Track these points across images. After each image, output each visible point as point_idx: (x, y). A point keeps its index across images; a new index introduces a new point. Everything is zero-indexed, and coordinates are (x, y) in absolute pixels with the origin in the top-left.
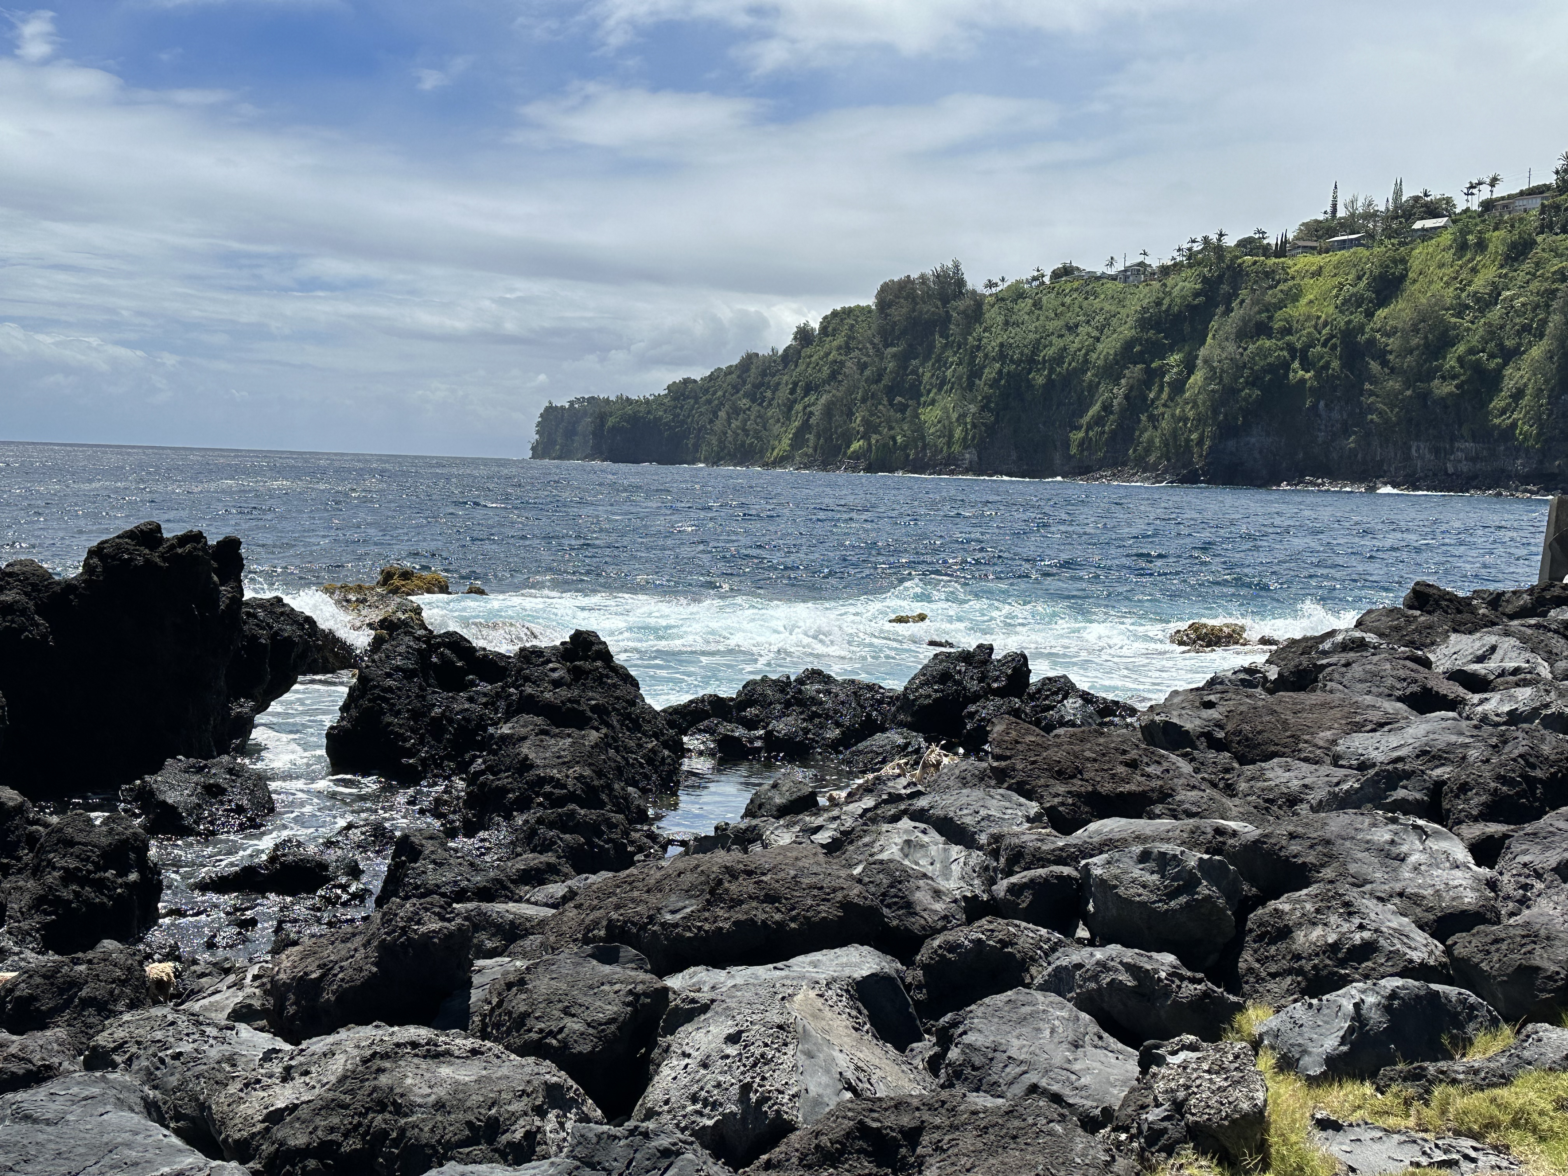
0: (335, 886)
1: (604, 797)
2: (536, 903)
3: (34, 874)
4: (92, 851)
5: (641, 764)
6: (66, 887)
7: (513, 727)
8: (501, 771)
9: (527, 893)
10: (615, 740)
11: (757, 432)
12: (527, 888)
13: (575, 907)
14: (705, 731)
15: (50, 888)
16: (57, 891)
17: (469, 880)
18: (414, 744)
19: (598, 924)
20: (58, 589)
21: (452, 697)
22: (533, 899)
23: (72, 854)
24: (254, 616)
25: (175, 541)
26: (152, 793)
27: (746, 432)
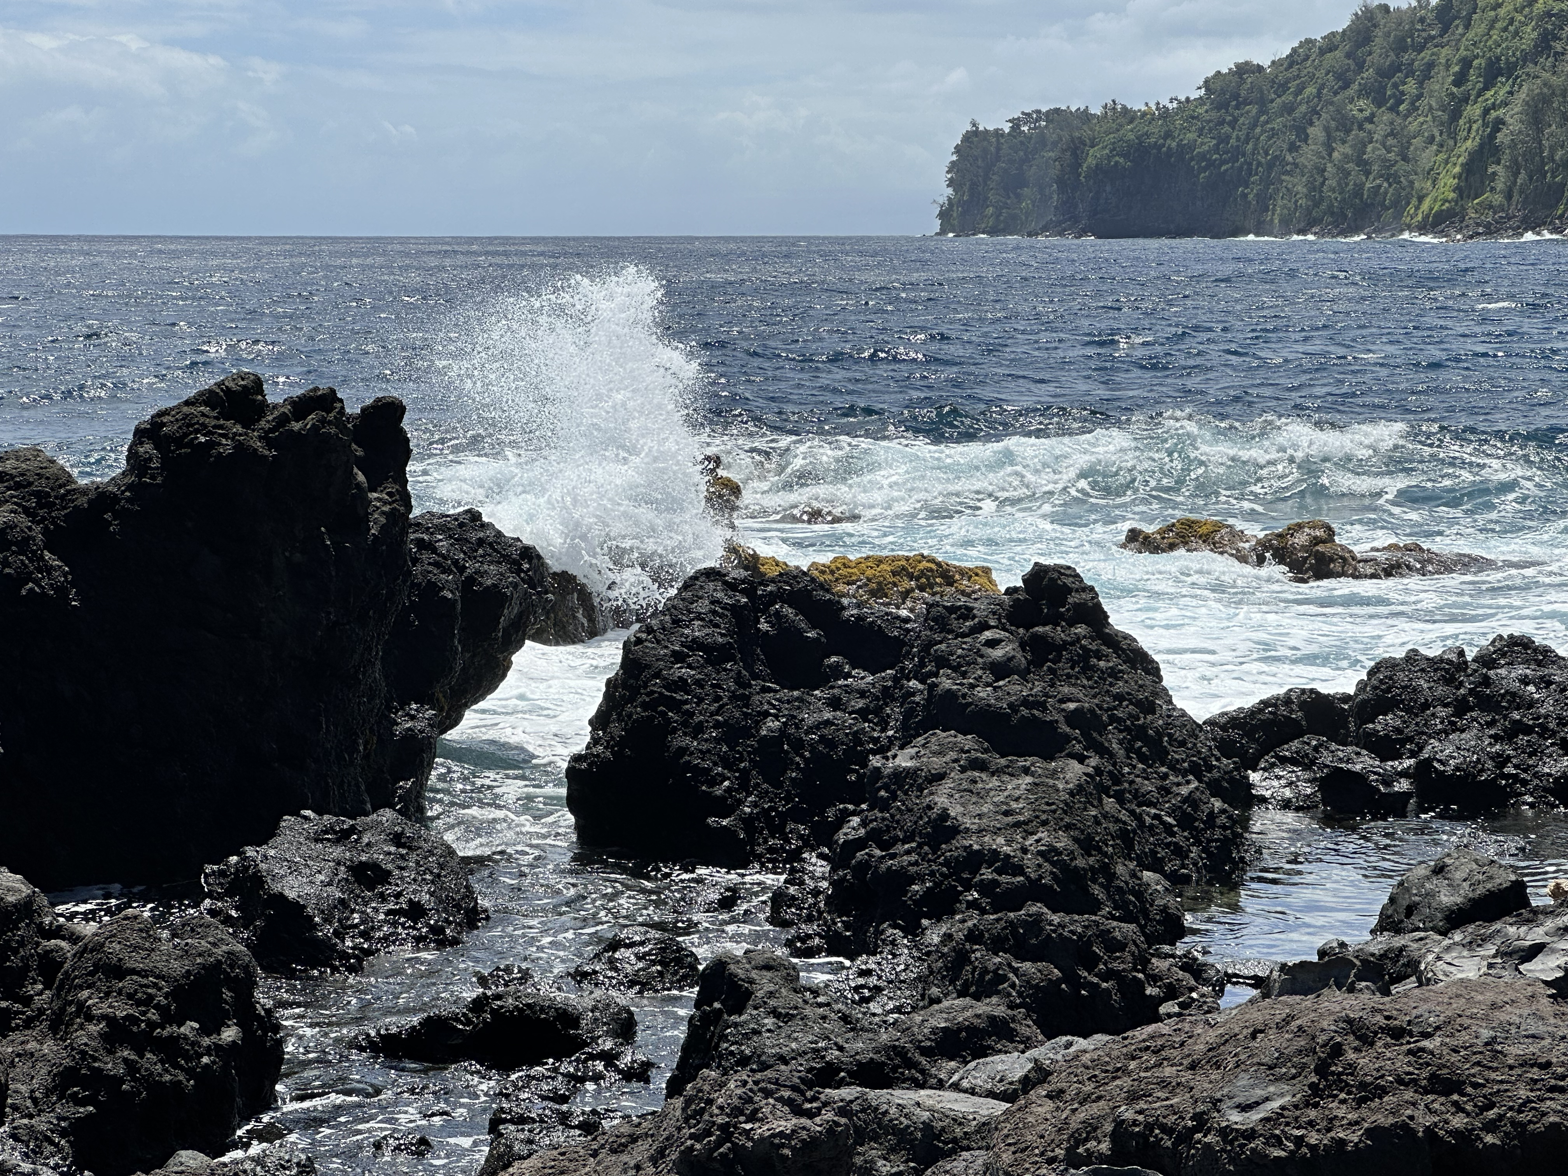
0: (592, 1057)
1: (1097, 890)
2: (972, 1091)
3: (54, 1028)
4: (155, 985)
5: (1168, 828)
6: (111, 1052)
7: (917, 756)
8: (895, 840)
9: (952, 1073)
10: (1116, 779)
11: (1387, 165)
12: (953, 1064)
13: (1049, 1096)
14: (1293, 762)
15: (83, 1053)
16: (95, 1059)
17: (841, 1049)
18: (729, 790)
19: (1095, 1129)
20: (83, 501)
21: (800, 699)
22: (965, 1084)
23: (120, 992)
24: (430, 547)
25: (287, 409)
26: (258, 880)
27: (1365, 166)
